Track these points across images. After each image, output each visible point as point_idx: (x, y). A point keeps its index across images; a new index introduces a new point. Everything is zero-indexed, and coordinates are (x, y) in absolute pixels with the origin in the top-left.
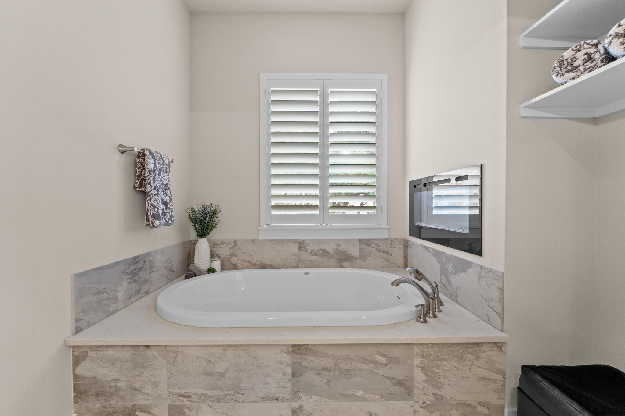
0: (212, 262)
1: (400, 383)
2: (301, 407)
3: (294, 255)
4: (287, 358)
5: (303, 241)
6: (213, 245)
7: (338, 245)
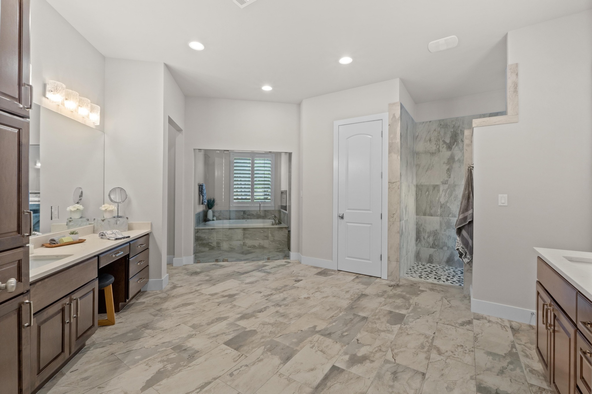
0: (213, 218)
1: (266, 237)
2: (245, 242)
3: (242, 216)
4: (242, 232)
5: (245, 211)
6: (213, 212)
7: (257, 212)
